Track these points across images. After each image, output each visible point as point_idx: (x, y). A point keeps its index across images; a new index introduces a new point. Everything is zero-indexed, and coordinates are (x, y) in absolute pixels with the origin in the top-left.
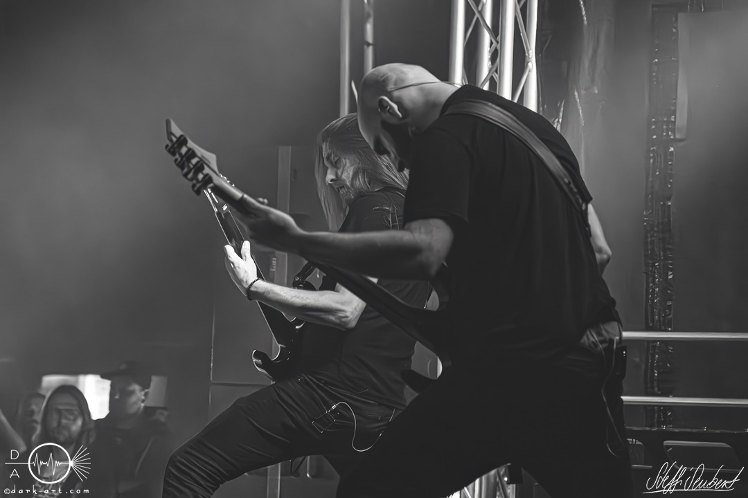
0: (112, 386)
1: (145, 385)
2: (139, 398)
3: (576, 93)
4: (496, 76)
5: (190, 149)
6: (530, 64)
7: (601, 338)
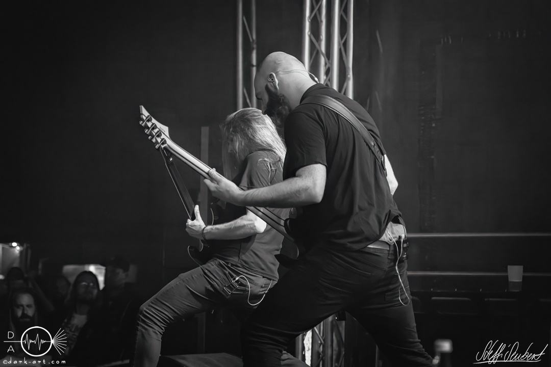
0: (106, 270)
1: (126, 269)
2: (122, 277)
3: (377, 94)
4: (329, 84)
5: (153, 124)
6: (349, 76)
7: (394, 236)
